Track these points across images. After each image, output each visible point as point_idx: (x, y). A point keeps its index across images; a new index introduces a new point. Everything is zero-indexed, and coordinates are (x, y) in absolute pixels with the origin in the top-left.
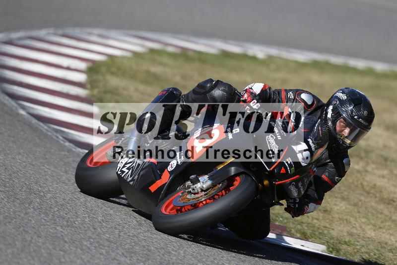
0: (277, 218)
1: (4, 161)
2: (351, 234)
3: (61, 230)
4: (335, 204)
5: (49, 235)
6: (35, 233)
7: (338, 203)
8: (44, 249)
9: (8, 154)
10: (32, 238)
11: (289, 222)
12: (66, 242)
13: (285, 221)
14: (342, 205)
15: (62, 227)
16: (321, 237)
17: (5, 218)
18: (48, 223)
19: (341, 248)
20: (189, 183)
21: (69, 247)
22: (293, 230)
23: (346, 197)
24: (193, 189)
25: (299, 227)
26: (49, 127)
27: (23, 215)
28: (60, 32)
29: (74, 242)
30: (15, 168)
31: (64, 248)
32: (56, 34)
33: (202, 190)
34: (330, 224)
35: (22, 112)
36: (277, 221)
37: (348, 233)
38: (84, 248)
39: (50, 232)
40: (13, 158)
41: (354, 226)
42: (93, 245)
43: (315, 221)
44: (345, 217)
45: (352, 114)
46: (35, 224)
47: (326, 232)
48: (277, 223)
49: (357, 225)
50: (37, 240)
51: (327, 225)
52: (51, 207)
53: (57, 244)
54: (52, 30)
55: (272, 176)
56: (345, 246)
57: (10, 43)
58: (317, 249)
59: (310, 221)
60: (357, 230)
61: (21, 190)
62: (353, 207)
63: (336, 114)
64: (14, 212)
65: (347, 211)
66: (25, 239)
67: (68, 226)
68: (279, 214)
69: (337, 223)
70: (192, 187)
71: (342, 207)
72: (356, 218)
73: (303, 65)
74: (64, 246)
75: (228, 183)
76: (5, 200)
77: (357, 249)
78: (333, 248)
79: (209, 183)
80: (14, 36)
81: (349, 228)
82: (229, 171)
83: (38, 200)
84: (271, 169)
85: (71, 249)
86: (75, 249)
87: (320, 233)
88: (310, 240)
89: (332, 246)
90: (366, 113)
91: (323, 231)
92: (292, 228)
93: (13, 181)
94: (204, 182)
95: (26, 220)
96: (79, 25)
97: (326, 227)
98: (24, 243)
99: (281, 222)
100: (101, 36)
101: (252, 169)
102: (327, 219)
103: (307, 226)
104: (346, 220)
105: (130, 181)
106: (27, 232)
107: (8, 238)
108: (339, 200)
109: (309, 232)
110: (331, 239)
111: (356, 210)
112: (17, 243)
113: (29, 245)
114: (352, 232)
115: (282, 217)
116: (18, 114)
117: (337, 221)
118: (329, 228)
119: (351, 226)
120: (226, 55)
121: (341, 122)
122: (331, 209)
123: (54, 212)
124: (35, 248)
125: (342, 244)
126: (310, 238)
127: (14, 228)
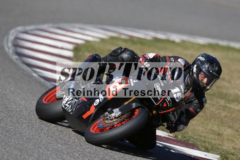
0: (190, 139)
1: (25, 105)
2: (234, 149)
3: (61, 146)
4: (225, 131)
5: (54, 149)
6: (45, 148)
7: (226, 129)
8: (51, 158)
9: (27, 100)
10: (44, 151)
11: (197, 141)
12: (64, 154)
13: (195, 141)
14: (229, 130)
15: (61, 144)
16: (217, 150)
17: (27, 139)
18: (53, 142)
19: (229, 157)
20: (107, 113)
21: (66, 157)
22: (200, 146)
23: (231, 126)
24: (110, 117)
25: (203, 144)
26: (52, 84)
27: (37, 137)
28: (56, 26)
29: (69, 154)
30: (31, 109)
31: (63, 158)
32: (53, 27)
33: (115, 118)
34: (222, 142)
35: (35, 75)
36: (190, 140)
37: (233, 147)
38: (75, 157)
39: (54, 147)
40: (31, 103)
41: (236, 143)
42: (80, 156)
43: (213, 141)
44: (231, 138)
45: (209, 69)
46: (45, 143)
47: (219, 147)
48: (190, 142)
49: (238, 143)
50: (47, 152)
51: (220, 143)
52: (54, 133)
53: (59, 155)
54: (51, 25)
55: (158, 108)
56: (231, 156)
57: (26, 32)
58: (214, 157)
59: (210, 140)
60: (238, 146)
61: (36, 122)
62: (235, 132)
63: (199, 69)
64: (33, 135)
65: (232, 134)
66: (40, 152)
67: (65, 144)
68: (191, 136)
69: (226, 142)
70: (109, 115)
71: (229, 132)
72: (237, 139)
73: (203, 46)
74: (63, 156)
75: (131, 113)
76: (27, 128)
77: (238, 157)
78: (224, 157)
79: (120, 113)
80: (28, 28)
81: (233, 145)
82: (132, 106)
83: (46, 128)
84: (158, 104)
85: (67, 158)
86: (69, 158)
87: (216, 148)
88: (210, 152)
89: (224, 156)
90: (217, 68)
91: (218, 147)
92: (200, 145)
93: (31, 117)
94: (117, 112)
95: (40, 141)
96: (67, 21)
97: (219, 144)
98: (39, 154)
99: (193, 141)
100: (81, 28)
101: (145, 104)
102: (220, 139)
103: (208, 144)
104: (232, 140)
105: (71, 112)
106: (40, 148)
107: (29, 151)
108: (227, 128)
109: (209, 147)
110: (223, 151)
111: (237, 134)
112: (35, 154)
113: (42, 156)
114: (235, 147)
115: (193, 138)
116: (32, 76)
117: (226, 140)
118: (221, 145)
119: (235, 144)
120: (156, 40)
121: (202, 75)
122: (222, 133)
123: (56, 135)
124: (46, 157)
125: (229, 154)
126: (210, 151)
127: (32, 145)
